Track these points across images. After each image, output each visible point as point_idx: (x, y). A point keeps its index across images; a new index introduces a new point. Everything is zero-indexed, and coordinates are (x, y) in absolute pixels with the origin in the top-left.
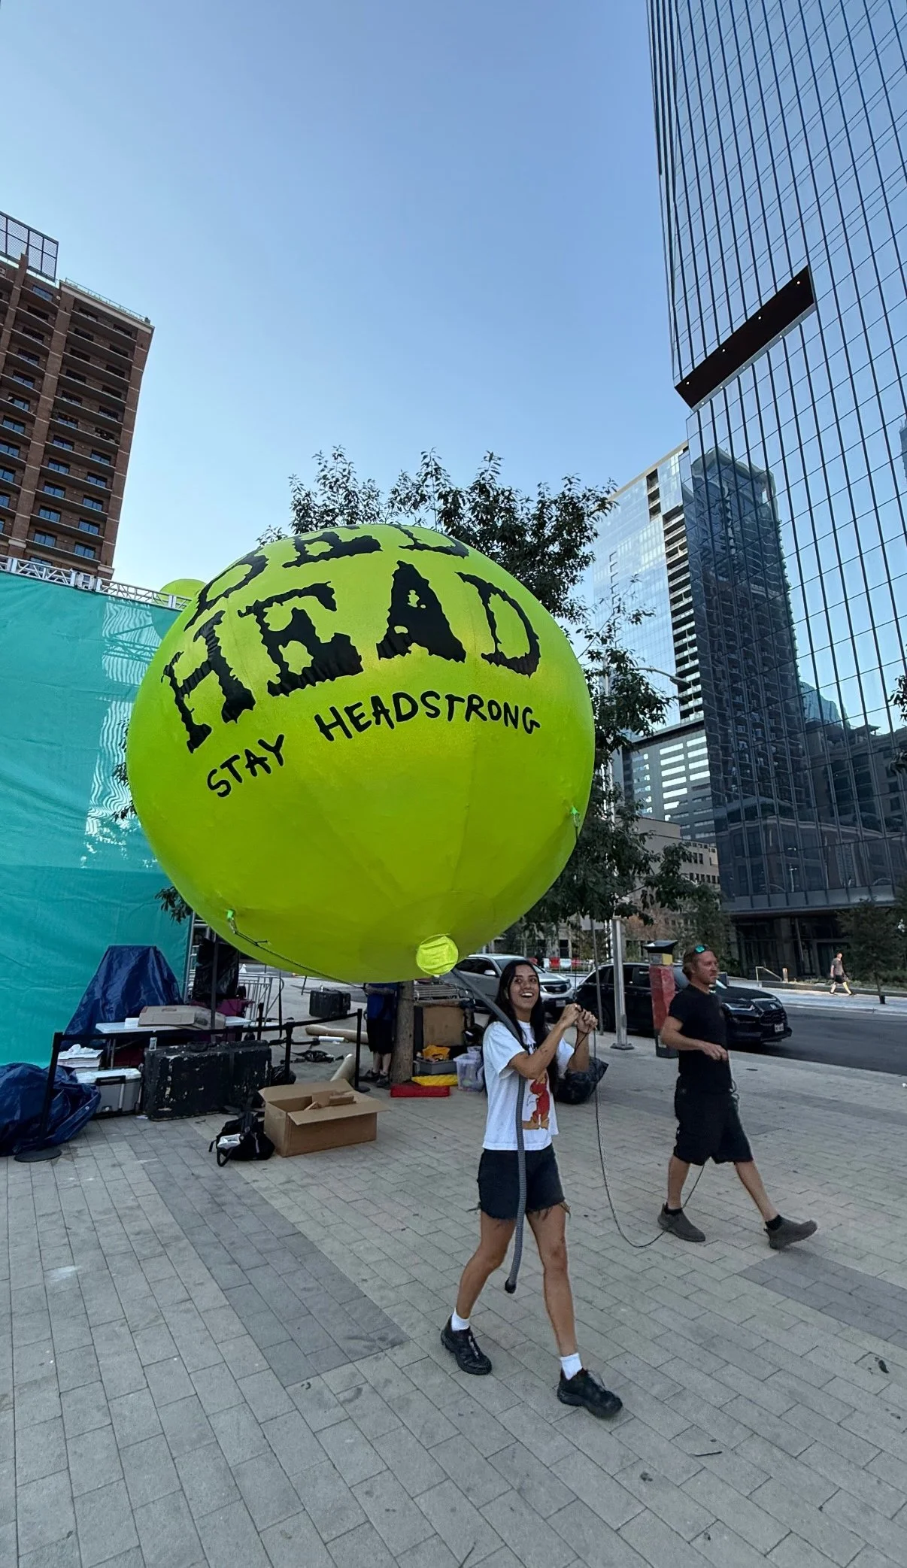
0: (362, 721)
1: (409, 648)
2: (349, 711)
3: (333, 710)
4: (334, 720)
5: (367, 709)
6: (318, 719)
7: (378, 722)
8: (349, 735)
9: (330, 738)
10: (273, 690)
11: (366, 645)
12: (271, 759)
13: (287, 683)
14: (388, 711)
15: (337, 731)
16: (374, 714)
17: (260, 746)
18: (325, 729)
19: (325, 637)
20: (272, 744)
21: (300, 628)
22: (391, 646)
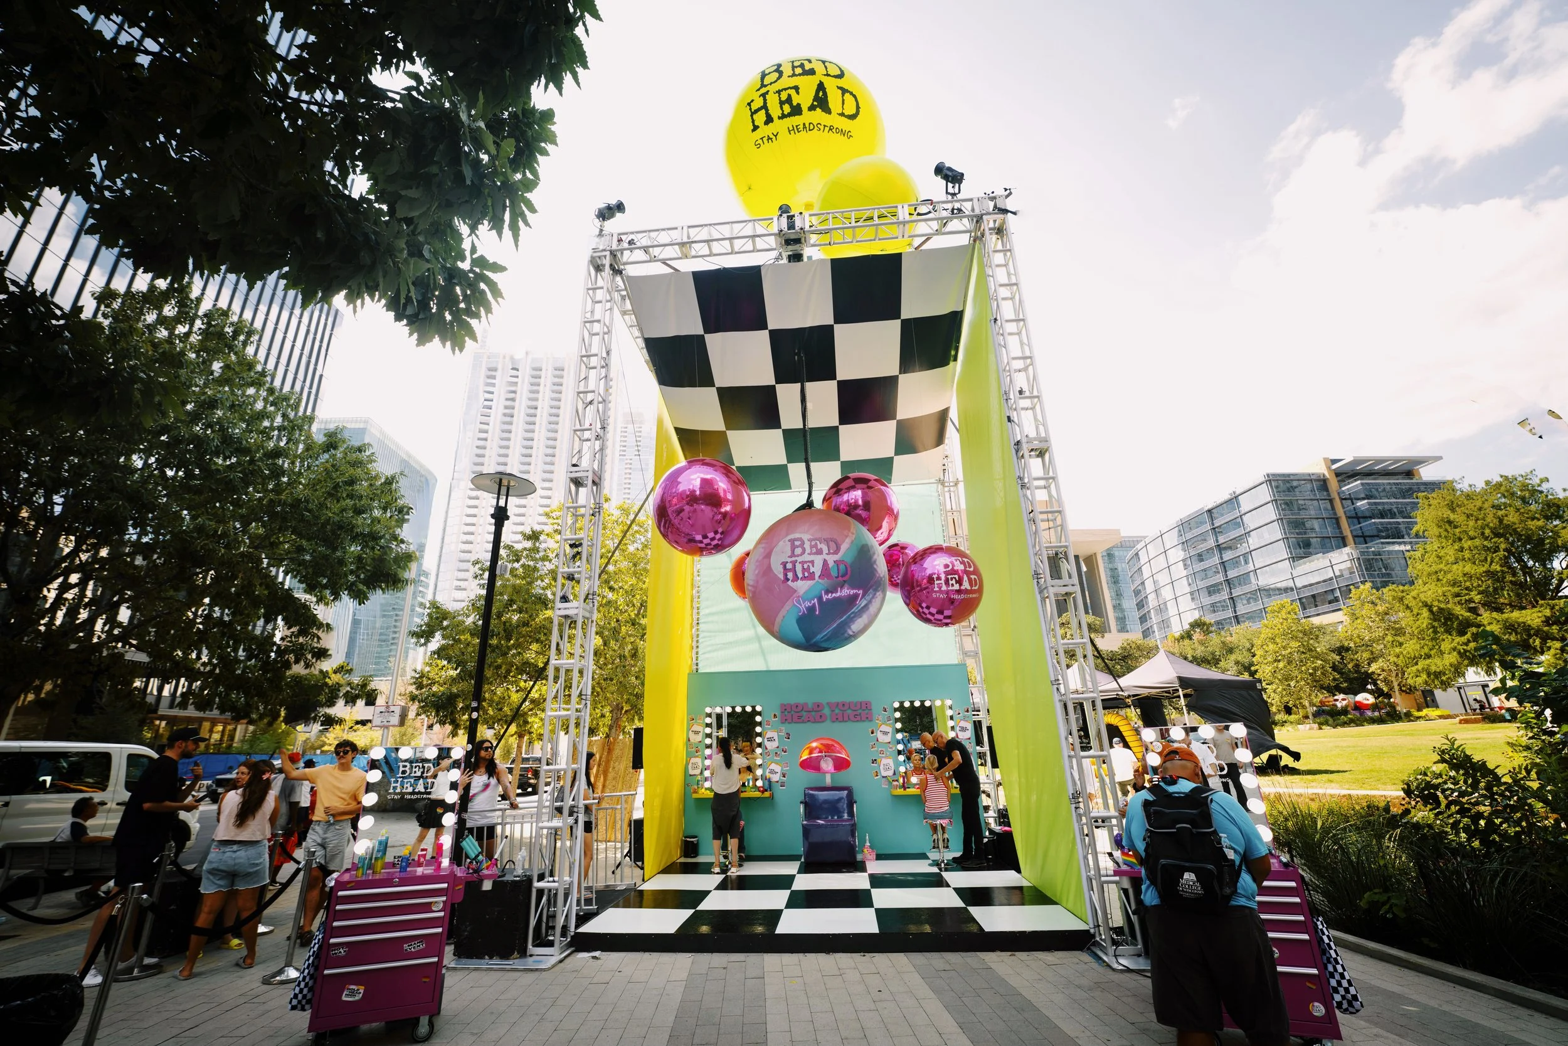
0: (800, 130)
1: (817, 109)
2: (797, 127)
3: (793, 126)
4: (793, 129)
5: (801, 127)
6: (788, 128)
7: (804, 131)
8: (795, 134)
9: (790, 134)
10: (779, 118)
11: (805, 108)
12: (774, 139)
13: (783, 116)
14: (807, 128)
15: (792, 132)
16: (803, 128)
17: (772, 134)
18: (789, 131)
19: (795, 104)
20: (775, 134)
21: (789, 100)
22: (812, 108)
